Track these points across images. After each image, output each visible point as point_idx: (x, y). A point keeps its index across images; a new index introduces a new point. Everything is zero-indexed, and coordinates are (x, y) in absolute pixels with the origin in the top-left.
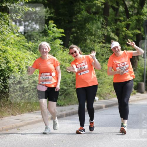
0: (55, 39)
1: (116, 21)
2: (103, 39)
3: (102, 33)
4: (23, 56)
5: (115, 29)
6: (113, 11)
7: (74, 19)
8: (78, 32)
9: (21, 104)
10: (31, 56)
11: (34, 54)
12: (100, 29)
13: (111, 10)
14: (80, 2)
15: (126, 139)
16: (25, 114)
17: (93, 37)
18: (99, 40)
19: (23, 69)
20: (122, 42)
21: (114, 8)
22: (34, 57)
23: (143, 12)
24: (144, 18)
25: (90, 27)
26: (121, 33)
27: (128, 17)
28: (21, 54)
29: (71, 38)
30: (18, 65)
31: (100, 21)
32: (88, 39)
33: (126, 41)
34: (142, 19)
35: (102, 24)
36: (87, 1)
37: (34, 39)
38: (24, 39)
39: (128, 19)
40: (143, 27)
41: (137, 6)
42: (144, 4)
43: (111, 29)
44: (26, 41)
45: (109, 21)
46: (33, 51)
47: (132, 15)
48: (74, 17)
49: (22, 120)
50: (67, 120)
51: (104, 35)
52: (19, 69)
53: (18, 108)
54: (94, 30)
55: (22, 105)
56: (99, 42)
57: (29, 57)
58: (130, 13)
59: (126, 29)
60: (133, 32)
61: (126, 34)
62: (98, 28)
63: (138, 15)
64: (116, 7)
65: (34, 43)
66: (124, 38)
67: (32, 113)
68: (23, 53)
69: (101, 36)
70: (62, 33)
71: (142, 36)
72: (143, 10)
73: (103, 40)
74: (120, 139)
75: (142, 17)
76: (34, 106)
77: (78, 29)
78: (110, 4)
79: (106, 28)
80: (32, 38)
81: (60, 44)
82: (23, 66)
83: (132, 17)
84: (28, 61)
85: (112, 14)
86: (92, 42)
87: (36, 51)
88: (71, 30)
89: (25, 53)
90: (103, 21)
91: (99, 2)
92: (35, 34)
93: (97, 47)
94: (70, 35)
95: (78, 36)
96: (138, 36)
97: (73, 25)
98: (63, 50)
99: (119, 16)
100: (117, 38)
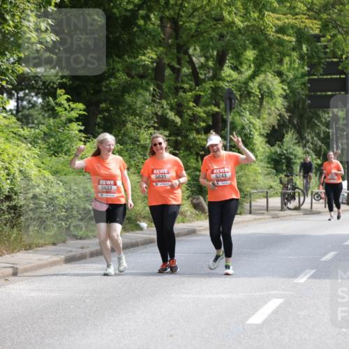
0: (70, 121)
1: (177, 89)
3: (154, 111)
4: (14, 152)
5: (176, 104)
6: (171, 72)
7: (106, 87)
8: (112, 109)
10: (29, 153)
11: (33, 148)
12: (150, 104)
13: (168, 72)
14: (114, 57)
16: (18, 254)
17: (138, 118)
18: (148, 123)
19: (14, 174)
20: (188, 127)
21: (173, 68)
22: (34, 153)
23: (223, 75)
24: (225, 85)
25: (132, 101)
26: (186, 112)
27: (197, 85)
28: (11, 148)
29: (99, 120)
30: (7, 168)
31: (150, 91)
32: (129, 123)
33: (195, 125)
34: (222, 86)
35: (153, 96)
36: (126, 56)
37: (33, 123)
40: (223, 101)
41: (212, 65)
42: (225, 62)
43: (168, 104)
44: (20, 126)
45: (164, 91)
46: (31, 144)
47: (204, 81)
48: (104, 84)
49: (14, 264)
50: (92, 263)
51: (156, 114)
52: (8, 175)
53: (6, 242)
54: (138, 106)
56: (148, 127)
57: (26, 153)
58: (202, 77)
59: (195, 105)
60: (207, 109)
61: (195, 112)
62: (146, 103)
63: (215, 81)
64: (177, 66)
65: (33, 130)
66: (190, 120)
67: (30, 251)
68: (15, 147)
69: (151, 117)
70: (84, 111)
71: (222, 116)
72: (222, 72)
73: (154, 123)
74: (185, 296)
75: (221, 83)
77: (112, 104)
78: (166, 61)
79: (160, 103)
80: (30, 121)
81: (80, 131)
82: (15, 170)
83: (204, 84)
84: (24, 161)
85: (169, 79)
86: (136, 128)
87: (38, 143)
88: (99, 106)
89: (18, 146)
90: (154, 90)
91: (148, 57)
92: (36, 113)
93: (144, 137)
94: (97, 115)
95: (111, 116)
96: (215, 116)
97: (103, 98)
98: (84, 142)
99: (182, 81)
100: (178, 120)
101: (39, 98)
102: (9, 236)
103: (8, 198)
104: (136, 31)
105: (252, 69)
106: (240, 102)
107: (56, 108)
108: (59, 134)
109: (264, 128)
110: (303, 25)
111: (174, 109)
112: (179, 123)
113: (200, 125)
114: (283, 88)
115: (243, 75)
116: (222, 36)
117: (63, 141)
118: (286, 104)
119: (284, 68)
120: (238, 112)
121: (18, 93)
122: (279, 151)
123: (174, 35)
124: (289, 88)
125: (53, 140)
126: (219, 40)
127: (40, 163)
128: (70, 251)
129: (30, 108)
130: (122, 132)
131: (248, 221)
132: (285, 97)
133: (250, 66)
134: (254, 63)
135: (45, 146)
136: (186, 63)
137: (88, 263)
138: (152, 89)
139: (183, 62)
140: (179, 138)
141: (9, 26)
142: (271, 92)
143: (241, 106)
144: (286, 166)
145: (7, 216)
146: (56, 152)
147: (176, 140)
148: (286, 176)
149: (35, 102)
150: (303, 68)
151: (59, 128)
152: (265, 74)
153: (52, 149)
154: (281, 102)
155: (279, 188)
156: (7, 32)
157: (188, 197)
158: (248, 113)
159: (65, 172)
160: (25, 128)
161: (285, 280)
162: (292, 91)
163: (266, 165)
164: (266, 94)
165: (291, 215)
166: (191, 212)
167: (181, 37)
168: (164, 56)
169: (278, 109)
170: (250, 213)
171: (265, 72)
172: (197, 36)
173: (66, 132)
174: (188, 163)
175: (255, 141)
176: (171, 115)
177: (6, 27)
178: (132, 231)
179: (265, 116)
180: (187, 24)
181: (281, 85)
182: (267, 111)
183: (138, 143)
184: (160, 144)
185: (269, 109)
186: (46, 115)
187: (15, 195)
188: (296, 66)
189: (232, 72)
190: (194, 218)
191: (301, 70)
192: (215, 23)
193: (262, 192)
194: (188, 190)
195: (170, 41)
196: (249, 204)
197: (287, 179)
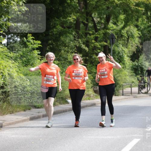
0: (34, 49)
1: (86, 34)
2: (75, 50)
3: (75, 44)
4: (6, 65)
5: (86, 41)
6: (83, 26)
7: (51, 33)
8: (54, 43)
9: (3, 106)
11: (15, 63)
12: (73, 41)
13: (82, 25)
14: (55, 18)
15: (96, 137)
16: (7, 116)
17: (67, 48)
18: (72, 50)
19: (5, 75)
20: (92, 52)
21: (84, 24)
22: (16, 65)
23: (109, 27)
24: (110, 32)
25: (64, 40)
26: (91, 45)
28: (4, 63)
29: (48, 49)
30: (2, 73)
31: (73, 34)
32: (62, 50)
33: (95, 51)
34: (108, 33)
35: (75, 37)
36: (61, 18)
38: (7, 50)
39: (96, 33)
40: (109, 40)
41: (104, 22)
42: (110, 20)
43: (82, 41)
44: (9, 52)
45: (80, 35)
46: (14, 61)
47: (99, 30)
48: (50, 31)
49: (4, 121)
50: (43, 120)
51: (76, 46)
52: (2, 76)
54: (67, 42)
55: (4, 108)
56: (72, 53)
57: (11, 65)
58: (98, 28)
59: (95, 42)
60: (101, 44)
61: (95, 45)
62: (71, 41)
63: (105, 30)
64: (86, 23)
65: (15, 54)
66: (93, 49)
67: (12, 114)
68: (6, 62)
69: (73, 47)
70: (40, 44)
71: (108, 47)
72: (108, 25)
74: (90, 137)
75: (108, 31)
76: (14, 108)
77: (54, 41)
78: (81, 20)
79: (78, 41)
80: (14, 49)
81: (38, 54)
82: (6, 73)
83: (99, 31)
84: (10, 69)
85: (82, 29)
86: (66, 53)
87: (17, 60)
89: (8, 62)
90: (75, 34)
91: (72, 18)
92: (17, 45)
93: (70, 57)
94: (47, 46)
95: (54, 47)
96: (105, 47)
97: (50, 38)
98: (40, 60)
99: (89, 30)
100: (87, 49)
101: (18, 38)
102: (2, 107)
103: (2, 87)
104: (66, 6)
105: (123, 24)
106: (117, 40)
107: (27, 43)
108: (28, 56)
109: (129, 53)
110: (148, 2)
111: (85, 43)
112: (88, 50)
113: (98, 51)
114: (138, 33)
115: (119, 27)
116: (108, 8)
117: (30, 59)
118: (140, 41)
119: (139, 23)
120: (116, 45)
121: (8, 36)
122: (137, 64)
123: (85, 7)
124: (142, 33)
125: (25, 59)
126: (107, 10)
127: (18, 70)
128: (33, 114)
129: (14, 43)
130: (59, 55)
131: (122, 99)
132: (140, 38)
133: (122, 23)
134: (124, 21)
135: (21, 62)
136: (91, 21)
137: (41, 120)
138: (74, 34)
139: (89, 20)
140: (87, 58)
141: (4, 3)
142: (133, 35)
143: (118, 42)
144: (141, 71)
145: (1, 97)
146: (26, 65)
147: (86, 59)
148: (140, 76)
149: (16, 40)
150: (148, 23)
151: (28, 53)
152: (130, 26)
153: (24, 63)
154: (137, 40)
155: (137, 83)
156: (3, 6)
157: (92, 87)
158: (121, 45)
159: (31, 75)
160: (11, 53)
161: (141, 129)
162: (143, 34)
163: (130, 71)
164: (130, 36)
165: (143, 96)
166: (93, 95)
167: (88, 9)
168: (80, 17)
169: (136, 44)
170: (123, 95)
171: (129, 25)
172: (96, 8)
173: (31, 55)
174: (92, 70)
175: (125, 59)
176: (83, 46)
177: (3, 4)
178: (64, 104)
179: (130, 47)
180: (91, 2)
181: (137, 31)
182: (131, 44)
183: (67, 60)
184: (77, 59)
185: (132, 43)
186: (22, 46)
187: (6, 86)
188: (145, 22)
189: (113, 25)
190: (95, 97)
191: (147, 24)
192: (105, 1)
193: (129, 85)
194: (91, 83)
195: (83, 10)
196: (122, 91)
197: (141, 78)
